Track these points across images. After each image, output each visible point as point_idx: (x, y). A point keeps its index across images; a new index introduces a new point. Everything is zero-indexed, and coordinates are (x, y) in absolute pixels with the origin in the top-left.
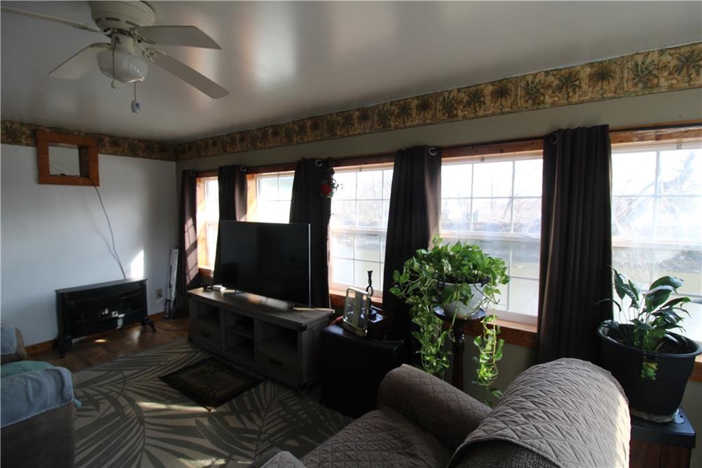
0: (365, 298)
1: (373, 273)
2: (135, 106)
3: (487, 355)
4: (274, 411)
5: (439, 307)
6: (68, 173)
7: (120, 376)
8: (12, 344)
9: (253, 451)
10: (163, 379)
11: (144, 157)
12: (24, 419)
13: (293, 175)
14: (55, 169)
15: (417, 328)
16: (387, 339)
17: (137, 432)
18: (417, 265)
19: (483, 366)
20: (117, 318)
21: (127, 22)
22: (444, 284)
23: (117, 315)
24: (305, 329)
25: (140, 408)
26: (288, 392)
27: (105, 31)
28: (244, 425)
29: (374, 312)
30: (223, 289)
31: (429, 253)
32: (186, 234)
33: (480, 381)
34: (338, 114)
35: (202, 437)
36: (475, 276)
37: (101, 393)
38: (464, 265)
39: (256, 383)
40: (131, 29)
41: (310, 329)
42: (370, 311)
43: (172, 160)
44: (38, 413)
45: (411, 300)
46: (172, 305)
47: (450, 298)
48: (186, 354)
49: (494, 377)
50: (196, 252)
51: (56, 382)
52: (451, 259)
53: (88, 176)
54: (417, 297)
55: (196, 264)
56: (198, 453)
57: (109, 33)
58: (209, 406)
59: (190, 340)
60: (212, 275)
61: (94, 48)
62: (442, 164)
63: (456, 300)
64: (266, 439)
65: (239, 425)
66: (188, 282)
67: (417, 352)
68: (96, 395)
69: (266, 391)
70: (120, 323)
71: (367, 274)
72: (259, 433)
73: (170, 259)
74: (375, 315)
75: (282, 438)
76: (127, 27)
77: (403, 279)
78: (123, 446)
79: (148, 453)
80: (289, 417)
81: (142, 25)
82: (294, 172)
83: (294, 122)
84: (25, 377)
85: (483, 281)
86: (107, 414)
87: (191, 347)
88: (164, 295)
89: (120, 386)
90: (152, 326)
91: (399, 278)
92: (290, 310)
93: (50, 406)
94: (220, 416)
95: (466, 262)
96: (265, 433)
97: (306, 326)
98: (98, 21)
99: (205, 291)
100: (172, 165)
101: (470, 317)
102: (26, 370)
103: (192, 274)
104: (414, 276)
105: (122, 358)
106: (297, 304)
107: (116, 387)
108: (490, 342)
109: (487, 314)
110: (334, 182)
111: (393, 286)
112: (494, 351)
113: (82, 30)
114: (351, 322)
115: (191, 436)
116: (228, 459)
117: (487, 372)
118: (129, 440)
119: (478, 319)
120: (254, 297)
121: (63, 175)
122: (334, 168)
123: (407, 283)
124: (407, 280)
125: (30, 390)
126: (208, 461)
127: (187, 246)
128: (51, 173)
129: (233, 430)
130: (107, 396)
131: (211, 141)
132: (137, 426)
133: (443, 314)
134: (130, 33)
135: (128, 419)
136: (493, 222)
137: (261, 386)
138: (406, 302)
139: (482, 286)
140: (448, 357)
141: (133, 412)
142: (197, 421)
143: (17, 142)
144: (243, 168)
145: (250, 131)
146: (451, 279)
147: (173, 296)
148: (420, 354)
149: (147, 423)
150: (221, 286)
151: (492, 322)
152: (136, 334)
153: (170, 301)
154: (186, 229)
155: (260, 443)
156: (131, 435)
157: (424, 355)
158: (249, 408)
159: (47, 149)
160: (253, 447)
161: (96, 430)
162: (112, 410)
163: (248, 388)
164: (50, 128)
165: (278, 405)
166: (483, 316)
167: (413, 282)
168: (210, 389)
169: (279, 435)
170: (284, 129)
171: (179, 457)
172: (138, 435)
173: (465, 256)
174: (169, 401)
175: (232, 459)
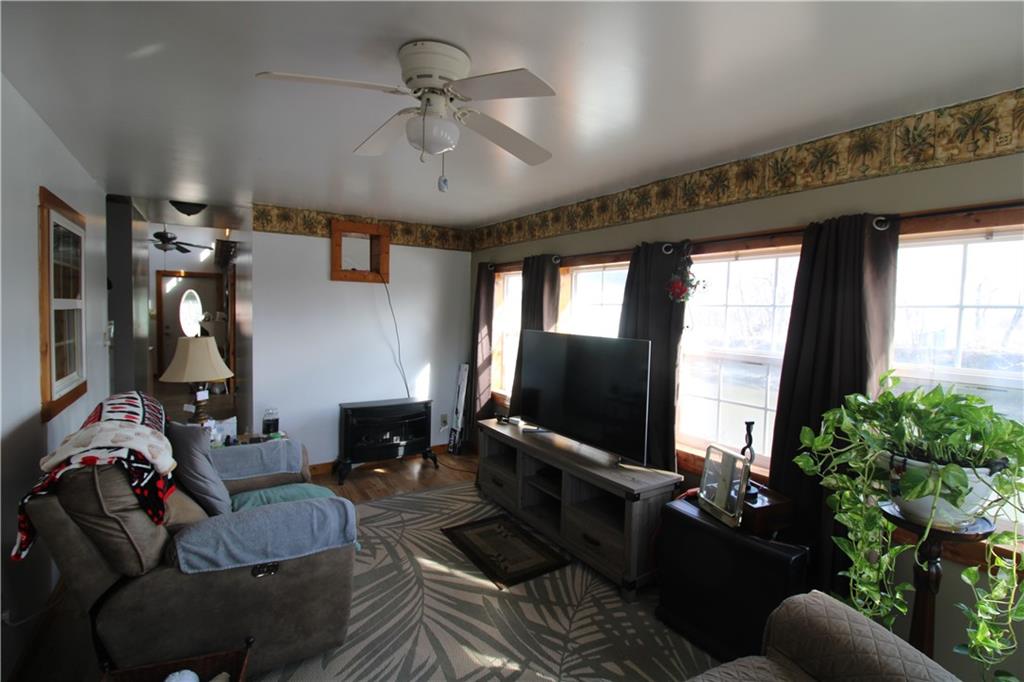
0: (739, 465)
1: (754, 426)
2: (442, 183)
3: (993, 606)
4: (588, 612)
5: (890, 502)
6: (359, 268)
7: (398, 519)
8: (298, 463)
9: (558, 664)
10: (446, 532)
11: (436, 247)
12: (307, 554)
13: (628, 267)
14: (347, 264)
15: (842, 530)
16: (777, 539)
17: (415, 596)
18: (847, 422)
19: (982, 625)
20: (398, 445)
21: (440, 77)
22: (905, 462)
23: (398, 442)
24: (638, 499)
25: (418, 565)
26: (607, 588)
27: (415, 92)
28: (546, 621)
29: (754, 490)
30: (522, 425)
31: (871, 401)
32: (480, 346)
33: (973, 651)
34: (701, 172)
35: (490, 624)
36: (978, 455)
37: (379, 537)
38: (951, 432)
39: (561, 564)
40: (445, 85)
41: (644, 500)
42: (748, 488)
43: (468, 251)
44: (321, 550)
45: (834, 482)
46: (457, 436)
47: (919, 488)
48: (471, 505)
49: (1007, 651)
50: (490, 370)
51: (340, 516)
52: (920, 417)
53: (378, 271)
54: (845, 476)
55: (489, 386)
56: (487, 646)
57: (419, 94)
58: (501, 582)
59: (478, 486)
60: (508, 403)
61: (402, 115)
62: (900, 245)
63: (933, 493)
64: (575, 651)
65: (538, 620)
66: (478, 409)
67: (840, 574)
68: (374, 538)
69: (575, 579)
70: (401, 451)
71: (745, 426)
72: (565, 639)
73: (458, 378)
74: (755, 496)
75: (598, 657)
76: (438, 84)
77: (822, 442)
78: (399, 611)
79: (426, 627)
80: (608, 626)
81: (456, 79)
82: (629, 262)
83: (631, 191)
84: (311, 504)
85: (993, 465)
86: (383, 564)
87: (479, 496)
88: (448, 422)
89: (400, 531)
90: (435, 461)
91: (812, 442)
92: (614, 466)
93: (333, 543)
94: (514, 600)
95: (955, 426)
96: (573, 640)
97: (639, 494)
98: (408, 81)
99: (499, 423)
100: (466, 257)
101: (959, 529)
102: (311, 496)
103: (483, 400)
104: (841, 440)
105: (401, 496)
106: (625, 458)
107: (395, 532)
108: (1003, 583)
109: (998, 529)
110: (691, 277)
111: (799, 453)
112: (1012, 602)
113: (392, 95)
114: (713, 500)
115: (477, 618)
116: (524, 665)
117: (992, 638)
118: (405, 605)
119: (978, 535)
120: (561, 440)
121: (354, 270)
122: (692, 256)
123: (827, 451)
124: (828, 446)
125: (315, 521)
126: (497, 660)
127: (480, 362)
128: (343, 268)
129: (532, 625)
130: (384, 541)
131: (515, 224)
132: (416, 588)
133: (897, 515)
134: (443, 91)
135: (405, 577)
136: (979, 351)
137: (568, 570)
138: (821, 483)
139: (990, 474)
140: (904, 593)
141: (411, 569)
142: (484, 599)
143: (313, 233)
144: (556, 259)
145: (567, 207)
146: (917, 452)
147: (460, 426)
148: (848, 579)
149: (428, 587)
150: (519, 420)
151: (1007, 544)
152: (416, 468)
153: (455, 431)
154: (479, 340)
155: (566, 654)
156: (408, 599)
157: (854, 581)
158: (552, 598)
159: (341, 240)
160: (557, 656)
161: (372, 582)
162: (389, 560)
163: (550, 569)
164: (345, 216)
165: (592, 604)
166: (988, 530)
167: (838, 451)
168: (501, 558)
169: (594, 650)
170: (616, 201)
171: (462, 644)
172: (416, 600)
173: (954, 415)
174: (452, 564)
175: (530, 668)
